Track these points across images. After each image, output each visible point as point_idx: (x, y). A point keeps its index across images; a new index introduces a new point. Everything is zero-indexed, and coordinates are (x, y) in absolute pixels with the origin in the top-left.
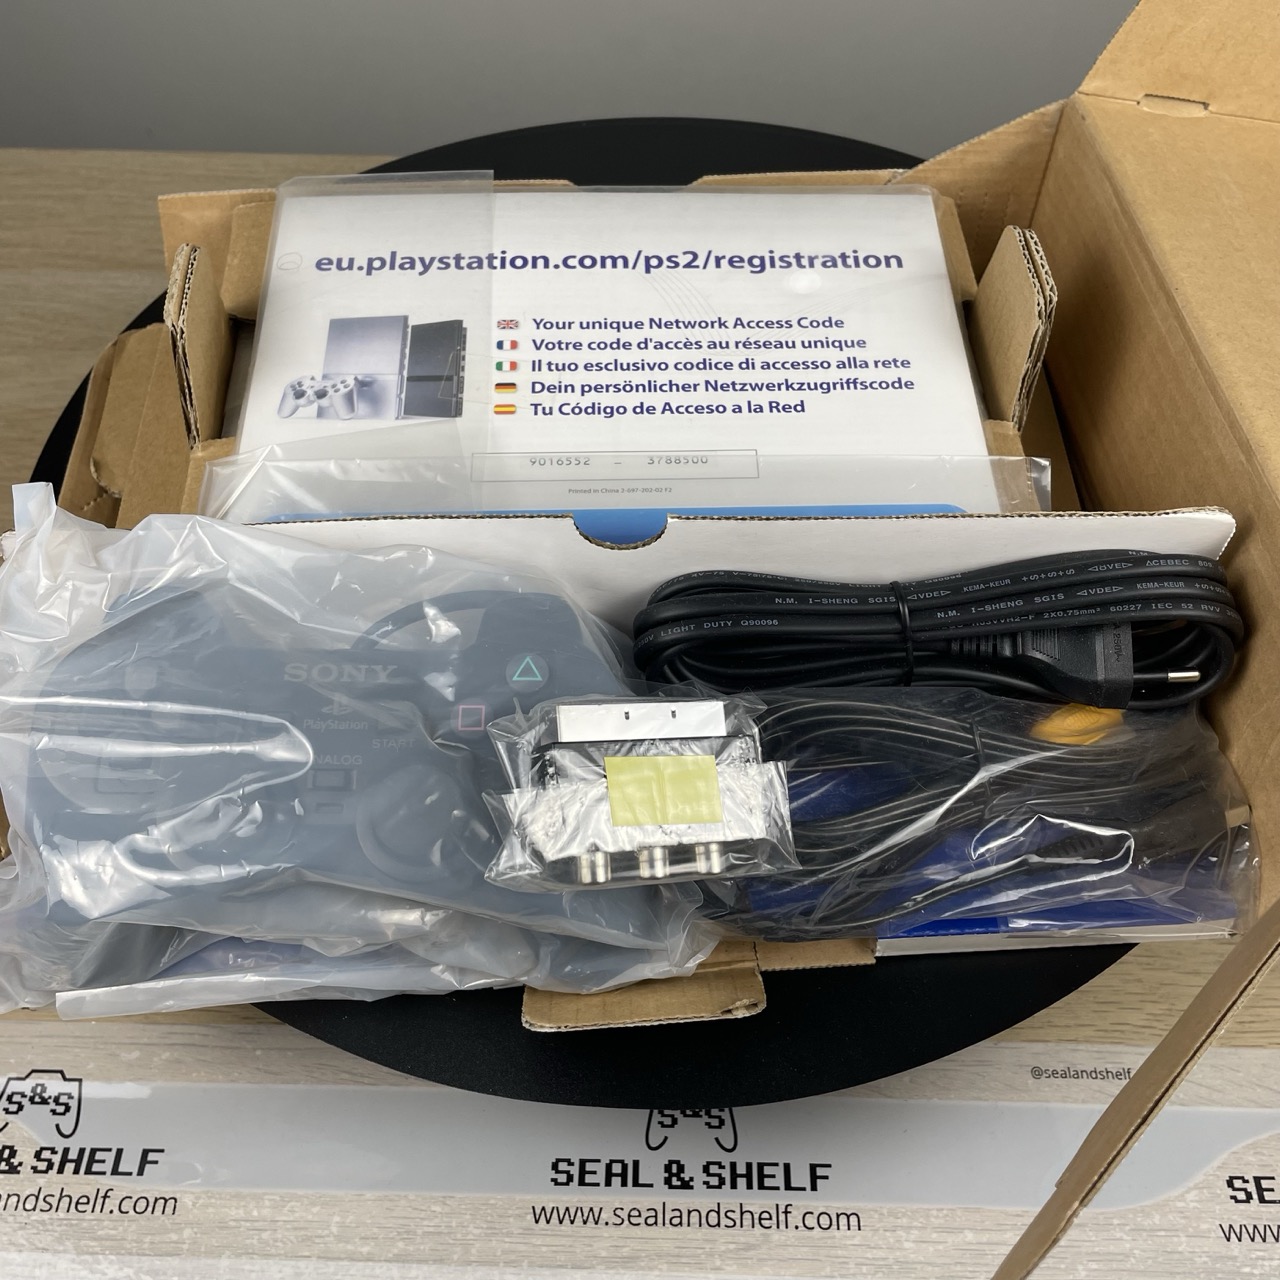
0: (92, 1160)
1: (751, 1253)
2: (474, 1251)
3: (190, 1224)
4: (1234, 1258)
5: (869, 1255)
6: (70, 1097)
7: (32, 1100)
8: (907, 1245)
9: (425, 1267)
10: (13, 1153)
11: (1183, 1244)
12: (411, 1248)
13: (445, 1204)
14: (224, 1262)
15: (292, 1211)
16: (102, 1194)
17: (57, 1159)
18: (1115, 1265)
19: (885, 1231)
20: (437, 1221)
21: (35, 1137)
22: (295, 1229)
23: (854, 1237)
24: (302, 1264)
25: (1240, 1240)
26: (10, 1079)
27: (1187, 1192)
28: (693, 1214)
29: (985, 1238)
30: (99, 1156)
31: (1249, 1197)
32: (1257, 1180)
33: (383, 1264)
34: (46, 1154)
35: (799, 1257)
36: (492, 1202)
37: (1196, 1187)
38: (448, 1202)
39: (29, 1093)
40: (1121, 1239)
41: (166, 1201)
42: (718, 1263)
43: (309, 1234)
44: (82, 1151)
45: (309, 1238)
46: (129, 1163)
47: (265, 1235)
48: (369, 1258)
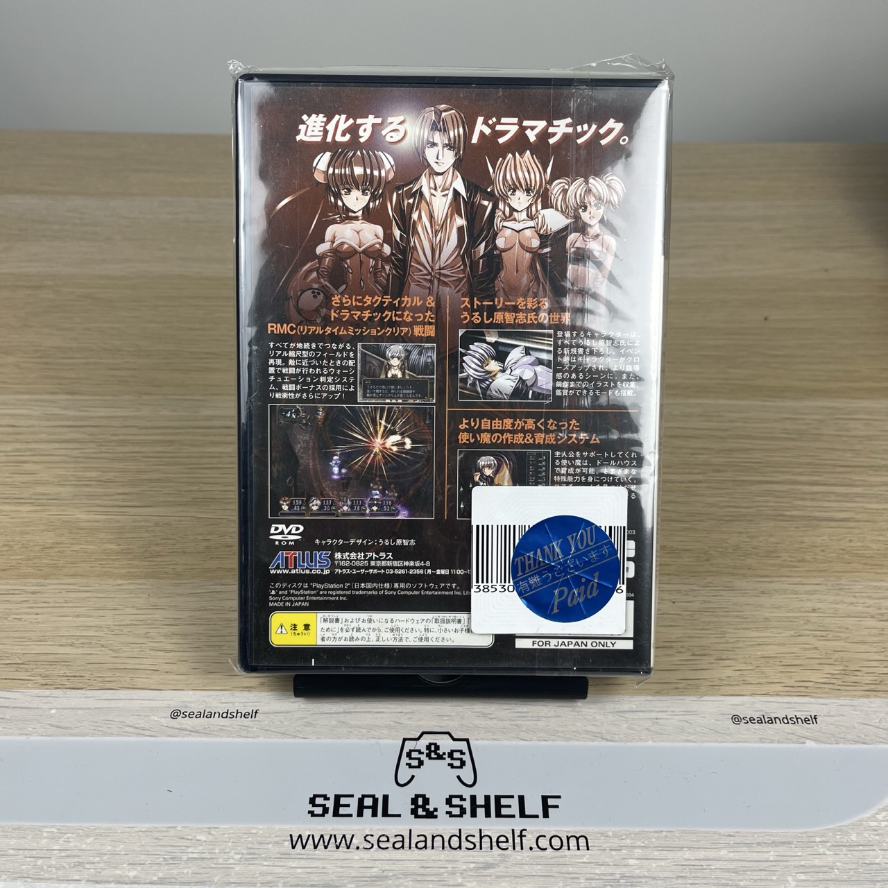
5: (597, 871)
8: (632, 862)
12: (175, 872)
13: (211, 834)
19: (611, 850)
20: (200, 848)
22: (68, 856)
23: (584, 856)
28: (436, 839)
35: (534, 874)
36: (254, 831)
38: (213, 832)
40: (825, 854)
43: (81, 860)
45: (80, 864)
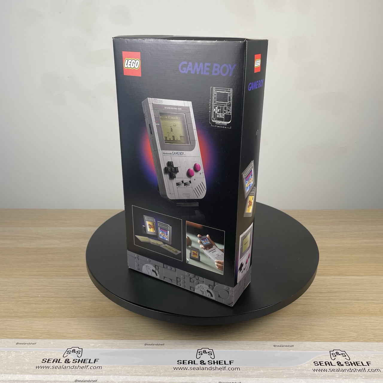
0: (85, 361)
1: (218, 374)
2: (162, 374)
3: (105, 371)
4: (316, 374)
6: (80, 351)
7: (72, 352)
9: (152, 377)
10: (69, 360)
11: (305, 372)
14: (111, 376)
15: (125, 368)
16: (87, 366)
17: (77, 361)
18: (291, 375)
21: (73, 357)
24: (127, 376)
25: (317, 371)
26: (68, 349)
27: (306, 364)
29: (265, 371)
30: (86, 360)
31: (318, 365)
32: (320, 362)
33: (144, 377)
34: (75, 360)
37: (307, 363)
39: (72, 351)
41: (100, 367)
42: (211, 375)
44: (82, 360)
46: (92, 361)
47: (120, 372)
48: (141, 375)
